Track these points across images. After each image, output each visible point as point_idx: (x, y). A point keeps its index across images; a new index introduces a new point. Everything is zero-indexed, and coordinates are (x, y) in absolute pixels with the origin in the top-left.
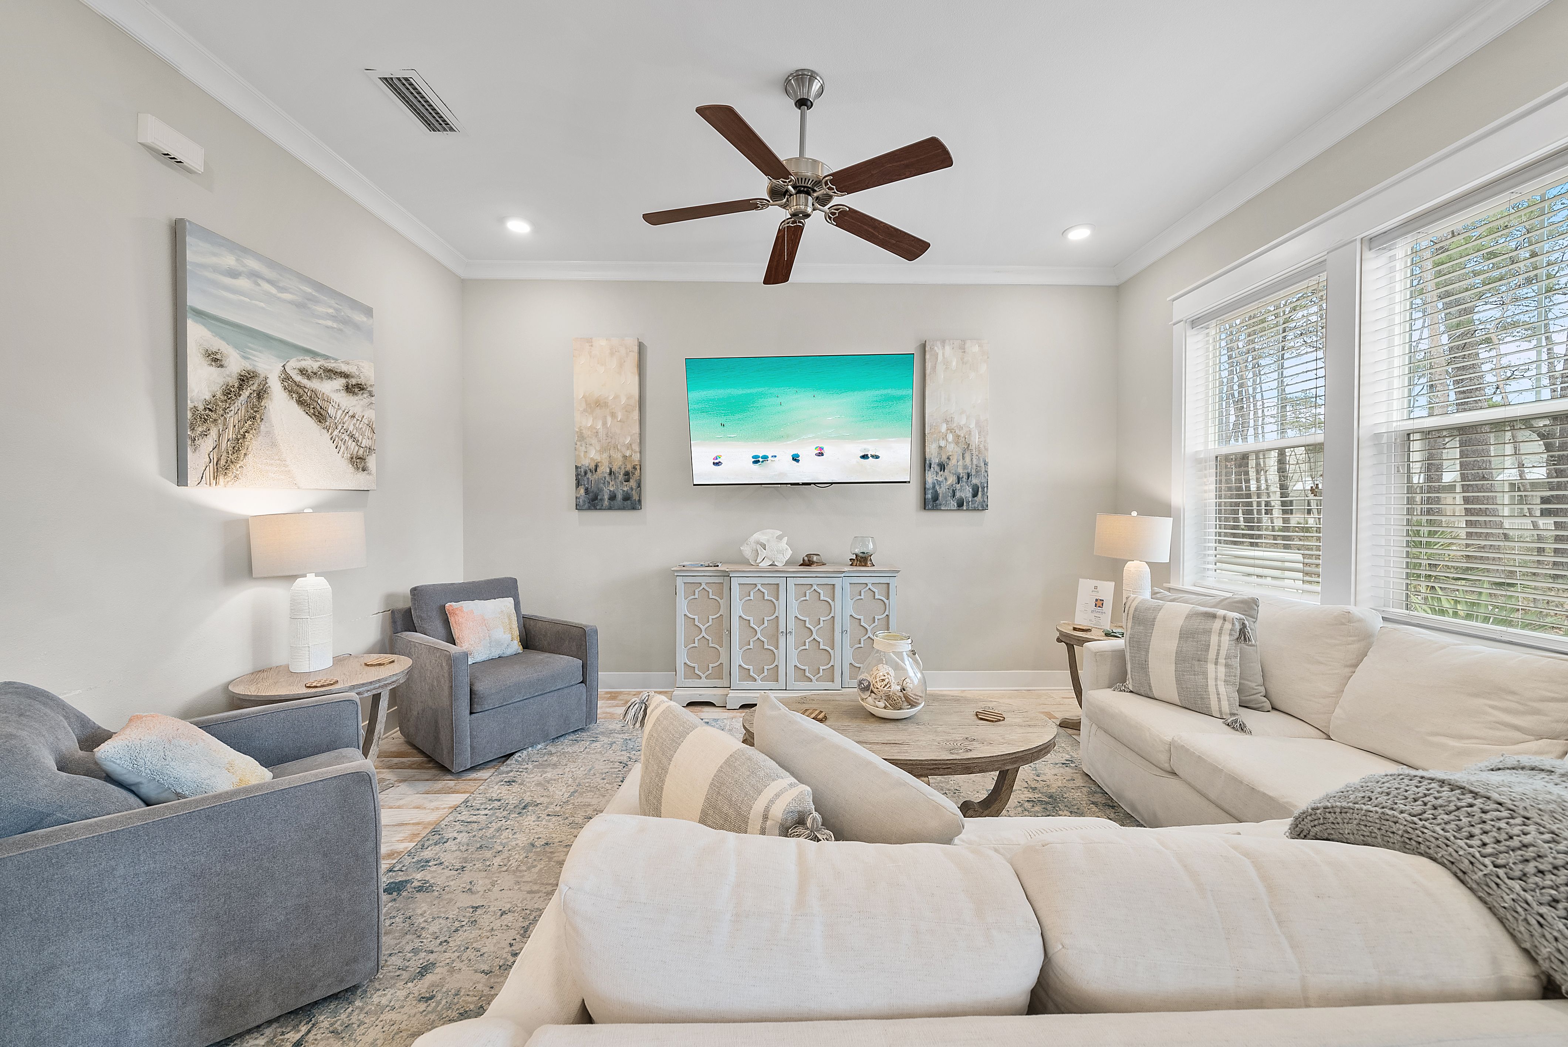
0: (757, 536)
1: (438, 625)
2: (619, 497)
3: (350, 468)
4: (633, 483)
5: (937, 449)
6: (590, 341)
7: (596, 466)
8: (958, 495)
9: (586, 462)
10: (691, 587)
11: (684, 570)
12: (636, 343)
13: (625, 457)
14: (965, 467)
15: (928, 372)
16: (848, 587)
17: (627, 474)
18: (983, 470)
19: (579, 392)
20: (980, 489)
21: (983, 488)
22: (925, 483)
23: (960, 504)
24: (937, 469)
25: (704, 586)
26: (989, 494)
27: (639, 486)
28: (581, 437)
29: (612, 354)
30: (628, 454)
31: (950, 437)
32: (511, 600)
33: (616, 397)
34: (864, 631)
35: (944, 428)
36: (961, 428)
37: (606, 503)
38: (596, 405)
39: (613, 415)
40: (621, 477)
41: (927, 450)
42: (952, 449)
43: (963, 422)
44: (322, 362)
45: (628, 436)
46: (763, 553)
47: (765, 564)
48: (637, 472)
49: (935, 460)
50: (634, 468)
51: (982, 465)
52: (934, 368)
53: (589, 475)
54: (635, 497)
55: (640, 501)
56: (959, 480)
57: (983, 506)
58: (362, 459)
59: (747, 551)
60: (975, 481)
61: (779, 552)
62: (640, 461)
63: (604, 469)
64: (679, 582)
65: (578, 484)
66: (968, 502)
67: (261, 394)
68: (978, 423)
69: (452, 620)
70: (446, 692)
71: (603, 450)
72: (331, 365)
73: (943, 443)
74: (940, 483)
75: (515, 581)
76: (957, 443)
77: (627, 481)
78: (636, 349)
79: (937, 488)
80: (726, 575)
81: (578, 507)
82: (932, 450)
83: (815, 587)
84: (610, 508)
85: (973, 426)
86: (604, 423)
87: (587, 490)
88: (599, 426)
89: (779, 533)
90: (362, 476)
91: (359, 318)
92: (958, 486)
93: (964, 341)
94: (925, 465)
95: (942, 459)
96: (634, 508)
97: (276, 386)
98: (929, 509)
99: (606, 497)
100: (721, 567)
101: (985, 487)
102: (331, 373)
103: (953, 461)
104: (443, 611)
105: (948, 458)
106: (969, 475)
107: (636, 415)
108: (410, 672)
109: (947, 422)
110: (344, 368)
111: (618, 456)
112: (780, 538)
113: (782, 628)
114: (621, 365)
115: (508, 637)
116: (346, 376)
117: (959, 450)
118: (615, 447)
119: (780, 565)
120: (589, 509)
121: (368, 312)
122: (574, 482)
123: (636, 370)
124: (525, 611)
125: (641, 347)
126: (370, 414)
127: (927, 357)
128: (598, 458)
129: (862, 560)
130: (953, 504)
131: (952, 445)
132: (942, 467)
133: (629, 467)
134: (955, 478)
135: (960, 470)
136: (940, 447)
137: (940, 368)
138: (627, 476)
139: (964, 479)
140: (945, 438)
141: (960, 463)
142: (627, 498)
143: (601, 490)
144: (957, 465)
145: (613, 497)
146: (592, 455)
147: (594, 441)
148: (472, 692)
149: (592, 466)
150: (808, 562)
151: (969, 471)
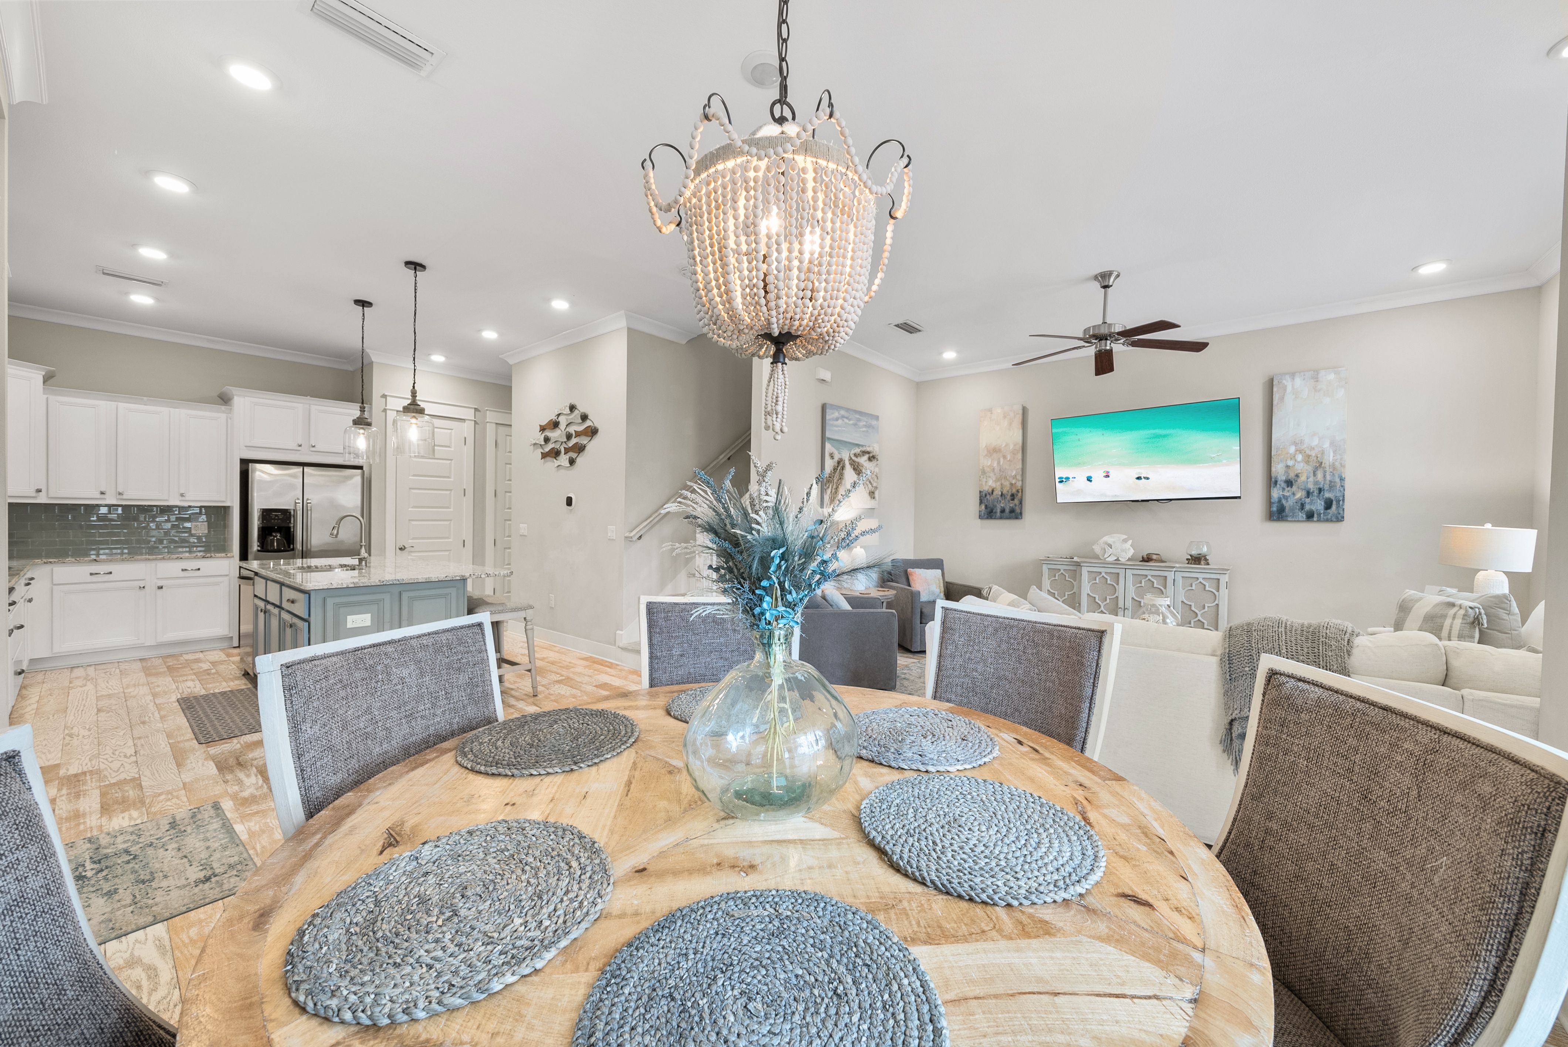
0: (1108, 539)
1: (904, 580)
2: (1007, 510)
3: (869, 498)
4: (1016, 501)
5: (1284, 469)
6: (990, 411)
7: (993, 491)
8: (1307, 507)
9: (986, 488)
10: (1053, 572)
11: (1048, 560)
12: (1021, 408)
13: (1011, 484)
14: (1316, 483)
15: (1275, 402)
16: (1180, 581)
17: (1013, 495)
18: (1338, 485)
19: (983, 443)
20: (1334, 503)
21: (1338, 502)
22: (1270, 498)
23: (1310, 516)
24: (1284, 485)
25: (1062, 571)
26: (1345, 507)
27: (1021, 503)
28: (984, 472)
29: (1005, 417)
30: (1013, 482)
31: (1299, 457)
32: (939, 572)
33: (1007, 445)
34: (1194, 615)
35: (1292, 450)
36: (1312, 449)
37: (998, 514)
38: (994, 451)
39: (1005, 457)
40: (1009, 497)
41: (1273, 469)
42: (1301, 467)
43: (1315, 442)
44: (861, 449)
45: (1014, 470)
46: (1109, 551)
47: (1111, 559)
48: (1020, 494)
49: (1282, 478)
50: (1018, 491)
51: (1338, 480)
52: (1282, 399)
53: (988, 496)
54: (1018, 511)
55: (1021, 513)
56: (1309, 494)
57: (1337, 518)
58: (873, 493)
59: (1097, 549)
60: (1327, 495)
61: (1123, 550)
62: (1022, 487)
63: (998, 493)
64: (1045, 567)
65: (981, 503)
66: (1319, 515)
67: (843, 468)
68: (1332, 443)
69: (910, 578)
70: (910, 610)
71: (996, 481)
72: (864, 449)
73: (1290, 463)
74: (1286, 498)
75: (942, 561)
76: (1307, 462)
77: (1013, 500)
78: (1021, 412)
79: (1284, 502)
80: (1078, 564)
81: (981, 517)
82: (1278, 469)
83: (1150, 577)
84: (1001, 518)
85: (1326, 445)
86: (999, 463)
87: (986, 507)
88: (995, 465)
89: (1125, 537)
90: (873, 501)
91: (874, 423)
92: (1308, 500)
93: (1317, 372)
94: (1271, 481)
95: (1290, 477)
96: (1017, 518)
97: (847, 463)
98: (1274, 520)
99: (999, 511)
100: (1076, 559)
101: (1340, 501)
102: (864, 453)
103: (1303, 478)
104: (906, 572)
105: (1297, 476)
106: (1320, 490)
107: (1020, 456)
108: (896, 595)
109: (1295, 443)
110: (868, 449)
111: (1007, 484)
112: (1125, 541)
113: (1121, 604)
114: (1010, 424)
115: (938, 590)
116: (868, 453)
117: (1310, 469)
118: (1005, 478)
119: (1123, 560)
120: (987, 518)
121: (877, 418)
122: (978, 501)
123: (1020, 426)
124: (947, 580)
125: (1025, 410)
126: (877, 470)
127: (1275, 389)
128: (994, 485)
129: (1197, 559)
130: (1302, 515)
131: (1302, 464)
132: (1289, 483)
133: (1014, 491)
134: (1304, 493)
135: (1311, 486)
136: (1288, 467)
137: (1289, 398)
138: (1013, 497)
139: (1316, 494)
140: (1293, 457)
141: (1311, 479)
142: (1012, 511)
143: (995, 506)
144: (1307, 479)
145: (1003, 511)
146: (990, 483)
147: (992, 474)
148: (921, 612)
149: (990, 490)
150: (1147, 559)
151: (1321, 486)
